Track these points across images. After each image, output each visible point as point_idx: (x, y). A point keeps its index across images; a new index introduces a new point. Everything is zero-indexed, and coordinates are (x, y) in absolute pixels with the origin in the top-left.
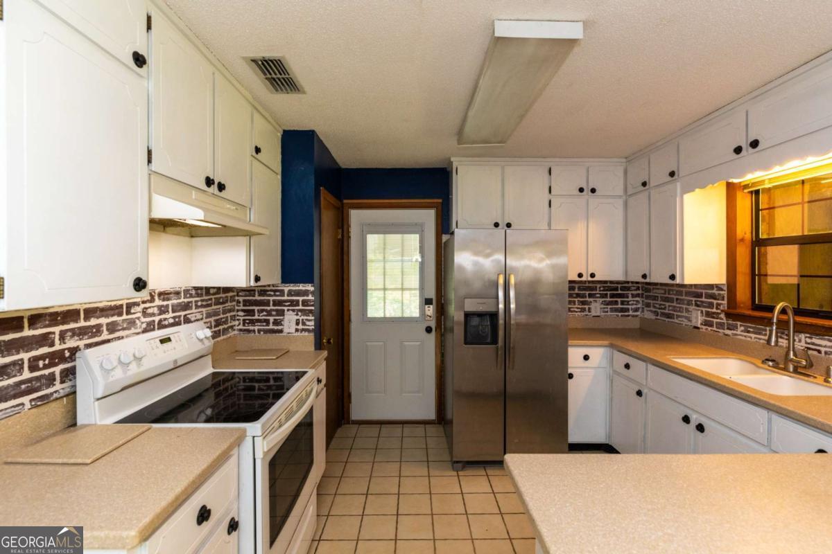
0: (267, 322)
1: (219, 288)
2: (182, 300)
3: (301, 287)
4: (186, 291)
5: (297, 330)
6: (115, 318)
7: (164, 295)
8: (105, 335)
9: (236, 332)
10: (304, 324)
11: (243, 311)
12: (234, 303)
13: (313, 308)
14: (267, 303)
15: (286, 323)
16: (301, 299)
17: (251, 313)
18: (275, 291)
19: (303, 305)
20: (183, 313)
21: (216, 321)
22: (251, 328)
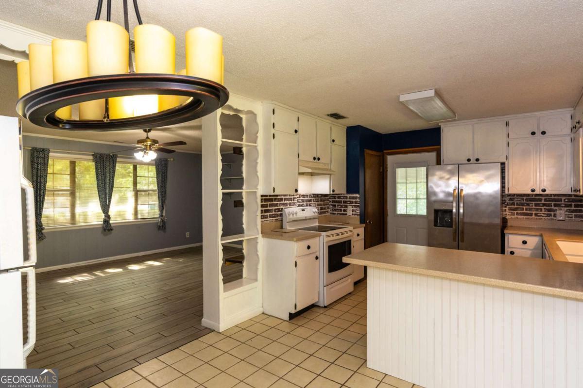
0: (341, 210)
1: (322, 195)
2: (309, 198)
3: (354, 195)
4: (310, 195)
5: (353, 214)
6: (290, 202)
7: (303, 196)
8: (288, 206)
9: (329, 214)
10: (355, 212)
11: (332, 205)
12: (328, 202)
13: (359, 205)
14: (341, 202)
15: (348, 211)
16: (354, 200)
17: (334, 206)
18: (344, 197)
19: (355, 203)
20: (309, 203)
21: (321, 208)
22: (335, 212)
